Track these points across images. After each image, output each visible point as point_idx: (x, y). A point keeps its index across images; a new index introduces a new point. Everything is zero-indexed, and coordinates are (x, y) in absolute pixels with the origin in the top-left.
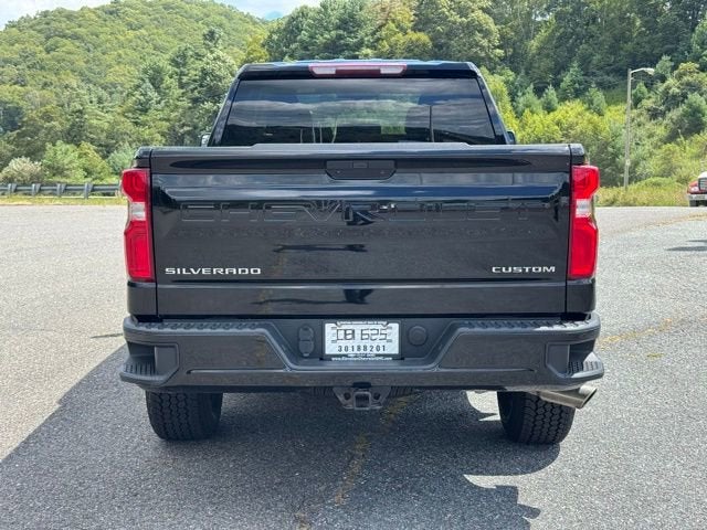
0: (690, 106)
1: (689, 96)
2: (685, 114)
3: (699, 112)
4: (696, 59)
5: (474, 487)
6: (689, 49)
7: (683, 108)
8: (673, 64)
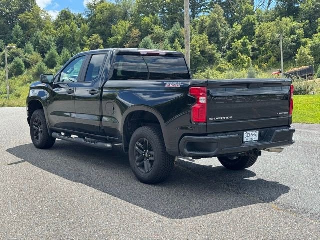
0: (16, 63)
1: (15, 58)
2: (14, 67)
3: (21, 66)
4: (16, 42)
5: (253, 181)
6: (12, 38)
7: (13, 64)
8: (5, 44)
